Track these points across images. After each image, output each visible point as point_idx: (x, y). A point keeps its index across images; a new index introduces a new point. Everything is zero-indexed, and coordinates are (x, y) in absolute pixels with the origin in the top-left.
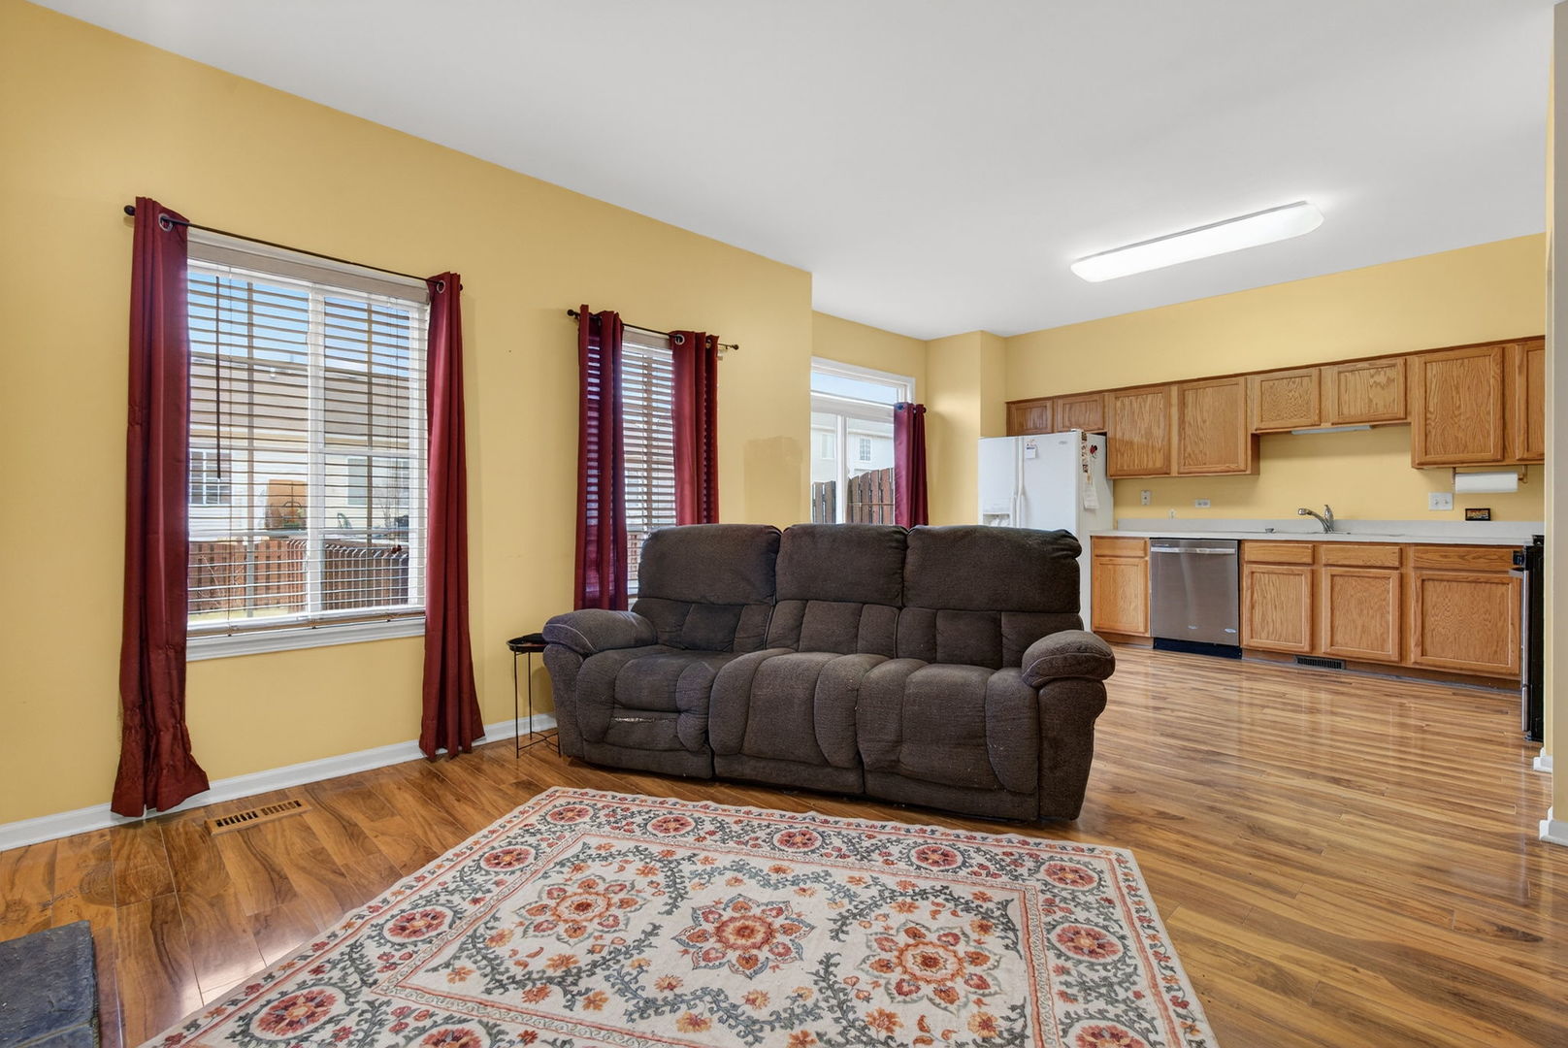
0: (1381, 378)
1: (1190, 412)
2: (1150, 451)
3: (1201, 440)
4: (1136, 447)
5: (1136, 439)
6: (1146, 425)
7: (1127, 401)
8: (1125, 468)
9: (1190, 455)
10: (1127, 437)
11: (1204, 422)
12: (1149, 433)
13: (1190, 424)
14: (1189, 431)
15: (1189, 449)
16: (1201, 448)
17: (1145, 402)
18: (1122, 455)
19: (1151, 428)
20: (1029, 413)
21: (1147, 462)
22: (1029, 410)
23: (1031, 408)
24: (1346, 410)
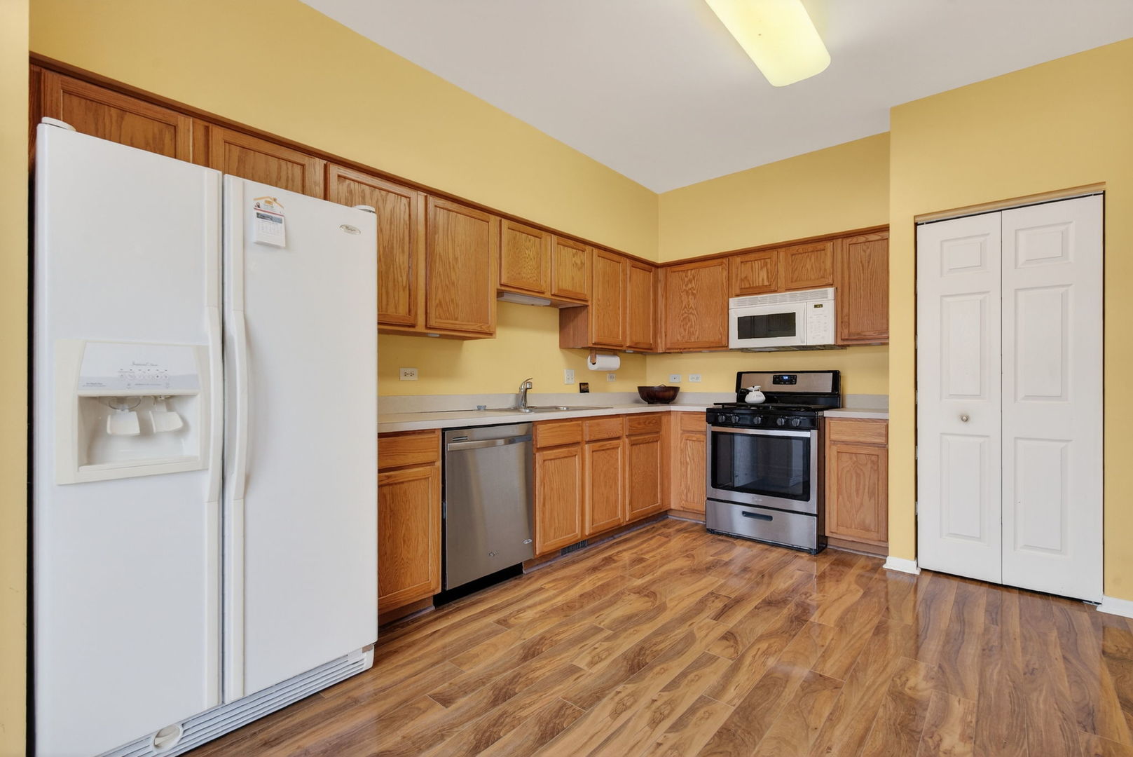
0: (578, 260)
1: (440, 239)
2: (391, 287)
3: (454, 283)
6: (385, 243)
7: (357, 190)
9: (440, 302)
11: (457, 259)
12: (389, 256)
13: (440, 258)
14: (437, 266)
15: (440, 294)
16: (452, 293)
17: (384, 201)
19: (392, 248)
20: (114, 118)
21: (387, 304)
22: (114, 112)
23: (124, 110)
24: (560, 283)
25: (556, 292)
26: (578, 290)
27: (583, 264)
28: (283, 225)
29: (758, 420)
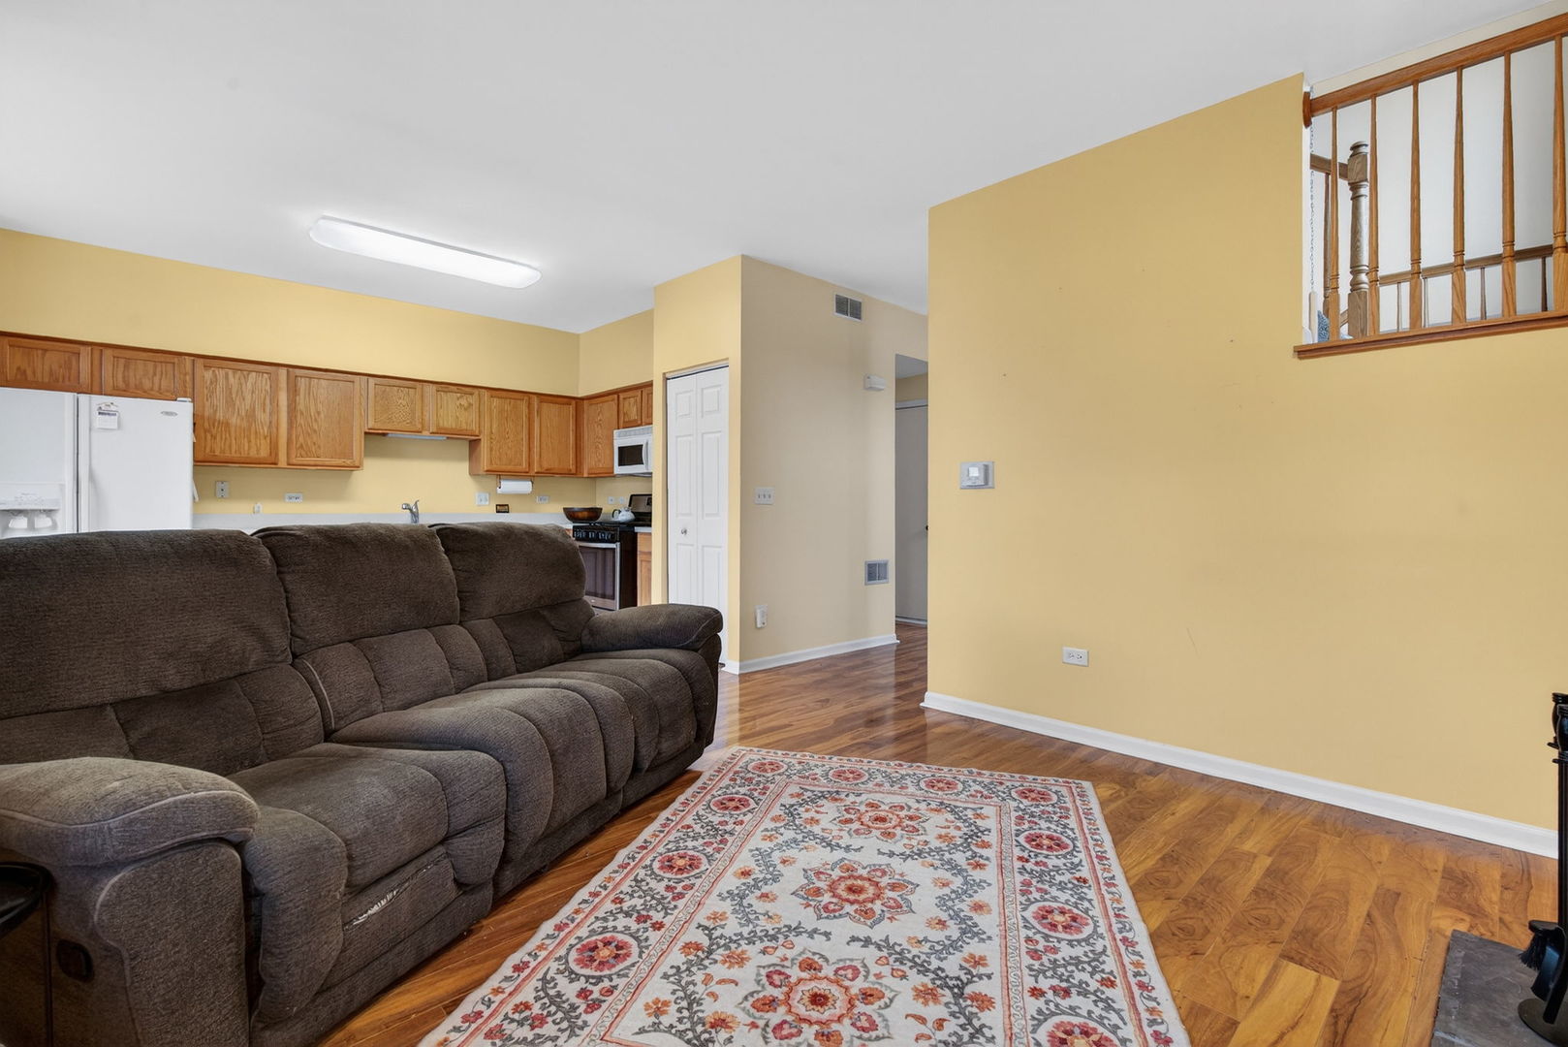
0: (464, 402)
1: (301, 399)
2: (253, 437)
3: (315, 431)
4: (233, 430)
5: (234, 420)
6: (248, 407)
7: (221, 373)
8: (217, 453)
9: (302, 445)
10: (220, 415)
11: (319, 413)
12: (251, 416)
13: (302, 413)
14: (300, 420)
15: (301, 439)
16: (315, 439)
17: (246, 379)
18: (214, 437)
19: (254, 410)
20: (40, 355)
21: (249, 449)
22: (40, 352)
23: (46, 350)
24: (441, 422)
25: (435, 430)
26: (464, 426)
27: (470, 405)
28: (116, 417)
29: (606, 536)
